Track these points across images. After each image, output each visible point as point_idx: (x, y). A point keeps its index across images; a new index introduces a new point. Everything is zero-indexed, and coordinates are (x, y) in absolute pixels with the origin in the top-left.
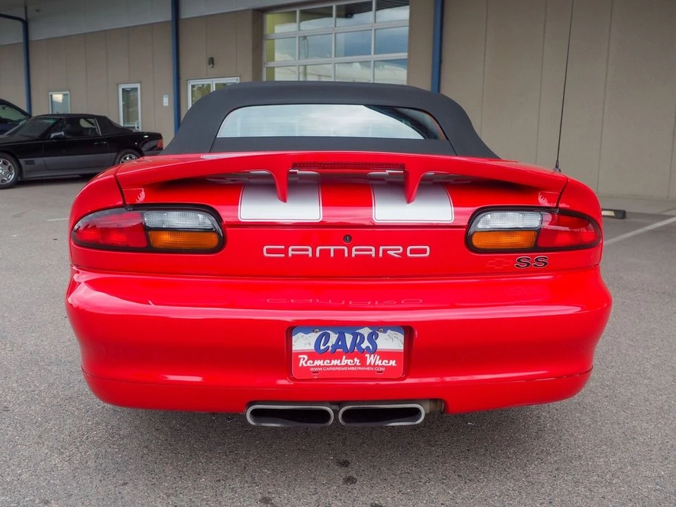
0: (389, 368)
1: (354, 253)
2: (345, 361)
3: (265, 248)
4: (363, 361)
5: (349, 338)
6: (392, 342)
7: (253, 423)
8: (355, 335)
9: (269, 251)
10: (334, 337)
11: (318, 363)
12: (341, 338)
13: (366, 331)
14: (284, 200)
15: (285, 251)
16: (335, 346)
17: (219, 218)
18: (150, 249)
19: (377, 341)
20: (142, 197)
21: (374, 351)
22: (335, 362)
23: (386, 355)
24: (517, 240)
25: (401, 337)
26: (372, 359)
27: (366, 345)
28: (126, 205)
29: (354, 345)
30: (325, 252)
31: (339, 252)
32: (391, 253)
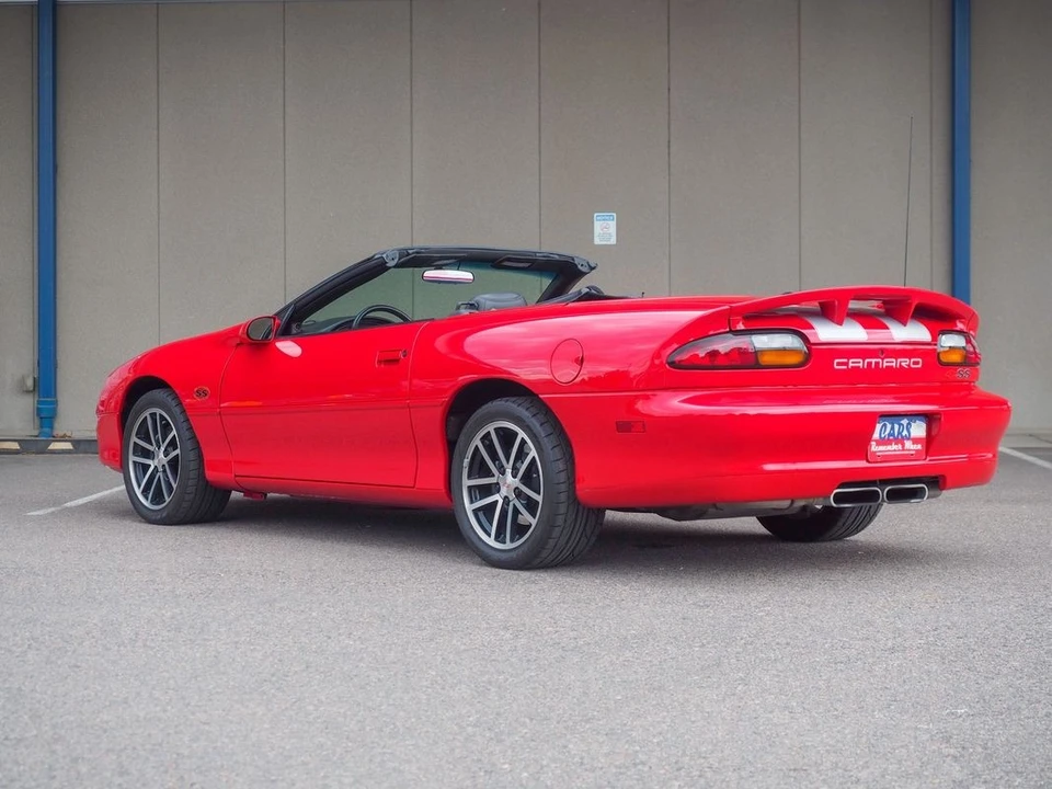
0: (917, 451)
1: (885, 364)
2: (894, 447)
3: (837, 361)
4: (903, 445)
5: (896, 426)
6: (919, 429)
7: (834, 505)
8: (900, 425)
9: (839, 364)
10: (889, 426)
11: (882, 448)
12: (893, 428)
13: (905, 422)
14: (841, 324)
15: (847, 364)
16: (889, 435)
17: (805, 339)
18: (757, 366)
19: (911, 430)
20: (741, 326)
21: (908, 439)
22: (889, 448)
23: (916, 441)
24: (956, 358)
25: (924, 425)
26: (908, 445)
27: (905, 433)
28: (731, 331)
29: (899, 433)
30: (870, 364)
31: (877, 363)
32: (903, 364)
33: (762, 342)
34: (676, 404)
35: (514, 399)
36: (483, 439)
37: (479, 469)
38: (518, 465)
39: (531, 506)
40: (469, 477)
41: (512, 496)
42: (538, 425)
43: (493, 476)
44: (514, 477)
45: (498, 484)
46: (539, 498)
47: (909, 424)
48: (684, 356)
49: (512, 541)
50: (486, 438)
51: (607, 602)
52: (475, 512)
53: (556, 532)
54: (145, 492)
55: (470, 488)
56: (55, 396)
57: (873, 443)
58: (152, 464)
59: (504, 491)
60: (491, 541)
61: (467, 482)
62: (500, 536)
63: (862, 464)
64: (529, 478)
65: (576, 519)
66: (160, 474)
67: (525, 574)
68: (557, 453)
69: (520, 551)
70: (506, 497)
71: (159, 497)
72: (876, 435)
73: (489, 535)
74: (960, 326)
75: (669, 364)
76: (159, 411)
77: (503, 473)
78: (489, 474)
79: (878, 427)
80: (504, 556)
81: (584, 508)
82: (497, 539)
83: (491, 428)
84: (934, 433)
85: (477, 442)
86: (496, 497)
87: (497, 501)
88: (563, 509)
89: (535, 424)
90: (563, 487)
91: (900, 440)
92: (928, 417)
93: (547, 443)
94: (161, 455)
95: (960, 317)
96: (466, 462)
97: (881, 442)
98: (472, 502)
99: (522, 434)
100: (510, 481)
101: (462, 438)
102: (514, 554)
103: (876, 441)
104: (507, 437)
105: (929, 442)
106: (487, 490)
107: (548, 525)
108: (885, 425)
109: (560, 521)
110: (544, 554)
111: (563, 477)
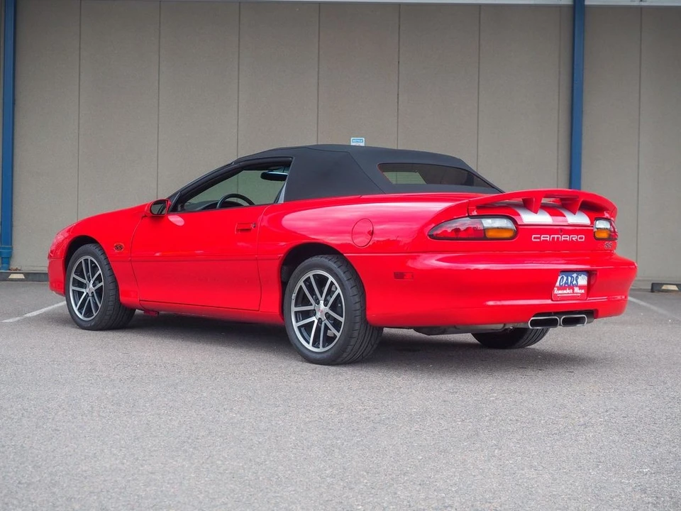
0: (582, 294)
1: (563, 239)
2: (568, 291)
3: (533, 236)
4: (573, 290)
5: (570, 278)
6: (583, 280)
7: (530, 327)
8: (572, 277)
9: (535, 238)
10: (565, 278)
11: (560, 292)
12: (567, 279)
13: (575, 275)
14: (536, 213)
15: (540, 238)
16: (565, 283)
17: (515, 222)
18: (485, 238)
19: (578, 281)
20: (475, 213)
21: (577, 286)
22: (565, 292)
23: (581, 287)
24: (604, 235)
25: (586, 278)
26: (577, 290)
27: (575, 282)
28: (469, 216)
29: (571, 282)
30: (553, 238)
31: (558, 238)
32: (574, 239)
33: (488, 223)
34: (433, 262)
35: (326, 256)
36: (305, 282)
37: (302, 300)
38: (328, 298)
39: (337, 324)
40: (296, 306)
41: (324, 318)
42: (342, 273)
43: (311, 305)
44: (326, 305)
45: (315, 310)
46: (342, 320)
47: (577, 277)
48: (439, 232)
49: (324, 347)
50: (307, 281)
51: (391, 388)
52: (299, 328)
53: (353, 342)
54: (80, 310)
55: (296, 312)
56: (11, 245)
57: (556, 289)
58: (85, 291)
59: (318, 315)
60: (310, 347)
61: (294, 309)
62: (315, 344)
63: (549, 302)
64: (334, 307)
65: (365, 334)
66: (90, 298)
67: (333, 369)
68: (355, 291)
69: (329, 354)
70: (320, 319)
71: (88, 313)
72: (558, 284)
73: (308, 343)
74: (607, 215)
75: (430, 236)
76: (90, 258)
77: (318, 303)
78: (309, 303)
79: (559, 278)
80: (318, 356)
81: (370, 326)
82: (313, 345)
83: (310, 274)
84: (592, 282)
85: (301, 283)
86: (313, 319)
87: (314, 321)
88: (357, 327)
89: (340, 272)
90: (358, 313)
91: (572, 287)
92: (589, 273)
93: (348, 285)
94: (91, 286)
95: (607, 210)
96: (294, 296)
97: (561, 288)
98: (297, 322)
99: (331, 279)
100: (322, 308)
101: (291, 281)
102: (325, 355)
103: (557, 287)
104: (321, 281)
105: (589, 288)
106: (307, 314)
107: (348, 337)
108: (563, 277)
109: (356, 334)
110: (345, 355)
111: (358, 306)
